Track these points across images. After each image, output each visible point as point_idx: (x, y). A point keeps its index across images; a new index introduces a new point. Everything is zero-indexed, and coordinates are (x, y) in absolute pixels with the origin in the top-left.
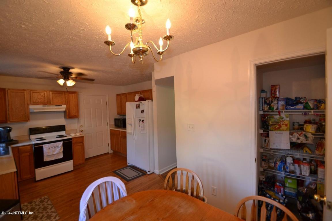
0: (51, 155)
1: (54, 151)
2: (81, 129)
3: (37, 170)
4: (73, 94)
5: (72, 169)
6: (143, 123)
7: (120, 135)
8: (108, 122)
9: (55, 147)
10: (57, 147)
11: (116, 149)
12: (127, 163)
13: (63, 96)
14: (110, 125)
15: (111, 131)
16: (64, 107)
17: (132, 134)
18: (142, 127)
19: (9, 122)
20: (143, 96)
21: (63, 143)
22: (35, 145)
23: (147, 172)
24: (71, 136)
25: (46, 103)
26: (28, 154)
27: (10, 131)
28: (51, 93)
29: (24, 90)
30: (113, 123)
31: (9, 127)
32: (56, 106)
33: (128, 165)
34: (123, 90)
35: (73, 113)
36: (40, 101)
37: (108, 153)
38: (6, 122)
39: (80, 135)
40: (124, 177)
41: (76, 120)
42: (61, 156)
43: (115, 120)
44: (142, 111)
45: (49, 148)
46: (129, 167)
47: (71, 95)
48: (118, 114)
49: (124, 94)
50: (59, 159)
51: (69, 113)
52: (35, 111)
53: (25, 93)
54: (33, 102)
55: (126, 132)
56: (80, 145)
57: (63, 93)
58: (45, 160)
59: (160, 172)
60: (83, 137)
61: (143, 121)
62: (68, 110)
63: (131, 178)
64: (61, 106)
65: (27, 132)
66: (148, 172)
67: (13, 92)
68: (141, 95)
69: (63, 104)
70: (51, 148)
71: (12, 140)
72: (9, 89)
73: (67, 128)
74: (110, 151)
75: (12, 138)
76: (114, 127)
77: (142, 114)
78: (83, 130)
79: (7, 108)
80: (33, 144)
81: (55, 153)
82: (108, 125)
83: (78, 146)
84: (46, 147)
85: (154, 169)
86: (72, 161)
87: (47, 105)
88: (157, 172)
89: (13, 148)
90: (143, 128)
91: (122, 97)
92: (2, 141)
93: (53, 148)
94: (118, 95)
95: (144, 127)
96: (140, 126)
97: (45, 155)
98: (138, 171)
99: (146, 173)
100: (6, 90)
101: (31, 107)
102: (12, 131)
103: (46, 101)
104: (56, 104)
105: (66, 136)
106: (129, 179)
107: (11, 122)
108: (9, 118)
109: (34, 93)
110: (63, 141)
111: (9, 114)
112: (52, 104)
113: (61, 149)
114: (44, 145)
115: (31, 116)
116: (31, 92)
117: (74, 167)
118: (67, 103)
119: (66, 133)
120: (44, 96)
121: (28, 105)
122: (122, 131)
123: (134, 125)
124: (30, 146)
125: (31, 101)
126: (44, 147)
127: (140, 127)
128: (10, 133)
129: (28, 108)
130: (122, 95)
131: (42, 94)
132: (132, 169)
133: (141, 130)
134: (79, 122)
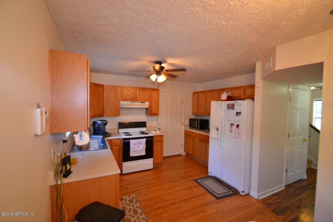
0: (136, 151)
1: (138, 148)
2: (159, 127)
3: (124, 163)
4: (155, 91)
5: (152, 167)
6: (238, 128)
7: (197, 137)
8: (183, 122)
9: (139, 143)
10: (141, 143)
11: (191, 152)
12: (208, 172)
13: (147, 92)
14: (185, 125)
15: (186, 131)
16: (147, 105)
17: (218, 140)
18: (235, 134)
19: (105, 116)
20: (231, 94)
21: (146, 141)
22: (124, 139)
23: (240, 191)
24: (152, 133)
25: (133, 100)
26: (118, 147)
27: (106, 124)
28: (138, 89)
29: (117, 86)
30: (188, 122)
31: (105, 121)
32: (141, 103)
33: (209, 174)
34: (200, 88)
35: (154, 111)
36: (128, 97)
37: (180, 155)
38: (102, 116)
39: (160, 133)
40: (211, 192)
41: (155, 118)
42: (144, 153)
43: (191, 120)
44: (237, 113)
45: (135, 144)
46: (211, 178)
47: (153, 92)
48: (194, 114)
49: (202, 92)
50: (141, 156)
51: (151, 110)
52: (125, 107)
53: (118, 90)
54: (124, 98)
55: (209, 136)
56: (160, 144)
57: (147, 90)
58: (131, 155)
59: (259, 196)
60: (162, 136)
61: (238, 126)
62: (150, 108)
63: (220, 194)
64: (145, 103)
65: (117, 126)
66: (242, 192)
67: (109, 88)
68: (229, 93)
69: (147, 101)
70: (136, 144)
71: (107, 133)
72: (106, 86)
73: (147, 125)
74: (183, 153)
75: (107, 131)
76: (188, 127)
77: (237, 116)
78: (160, 128)
79: (104, 103)
80: (122, 139)
81: (139, 149)
82: (183, 125)
83: (158, 144)
84: (132, 142)
85: (250, 190)
86: (152, 159)
87: (134, 102)
88: (254, 194)
89: (108, 140)
90: (237, 135)
91: (200, 95)
92: (100, 133)
93: (138, 144)
94: (194, 93)
95: (239, 133)
96: (233, 132)
97: (131, 150)
98: (225, 186)
99: (238, 193)
100: (104, 86)
101: (122, 103)
102: (108, 124)
103: (133, 98)
104: (141, 101)
105: (148, 134)
106: (218, 196)
107: (107, 115)
108: (105, 112)
109: (124, 90)
110: (146, 139)
111: (105, 108)
112: (138, 101)
113: (144, 146)
114: (131, 141)
115: (122, 112)
116: (123, 88)
117: (154, 165)
118: (150, 100)
119: (146, 129)
120: (132, 93)
121: (120, 101)
122: (199, 134)
123: (222, 130)
124: (120, 140)
125: (122, 97)
126: (131, 143)
127: (233, 134)
128: (106, 126)
129: (119, 103)
130: (200, 93)
131: (131, 91)
132: (216, 182)
133: (233, 138)
134: (157, 120)
